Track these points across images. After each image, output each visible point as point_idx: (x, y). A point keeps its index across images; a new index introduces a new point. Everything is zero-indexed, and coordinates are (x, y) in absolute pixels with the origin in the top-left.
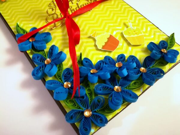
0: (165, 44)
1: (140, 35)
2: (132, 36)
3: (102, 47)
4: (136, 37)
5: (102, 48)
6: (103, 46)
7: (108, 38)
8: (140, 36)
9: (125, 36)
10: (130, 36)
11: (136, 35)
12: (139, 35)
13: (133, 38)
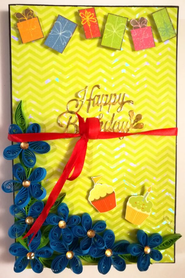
0: (158, 241)
1: (145, 212)
2: (136, 209)
3: (93, 200)
4: (138, 212)
5: (92, 202)
6: (95, 199)
7: (107, 194)
8: (143, 214)
9: (128, 204)
10: (133, 208)
11: (140, 211)
12: (143, 212)
13: (134, 211)
